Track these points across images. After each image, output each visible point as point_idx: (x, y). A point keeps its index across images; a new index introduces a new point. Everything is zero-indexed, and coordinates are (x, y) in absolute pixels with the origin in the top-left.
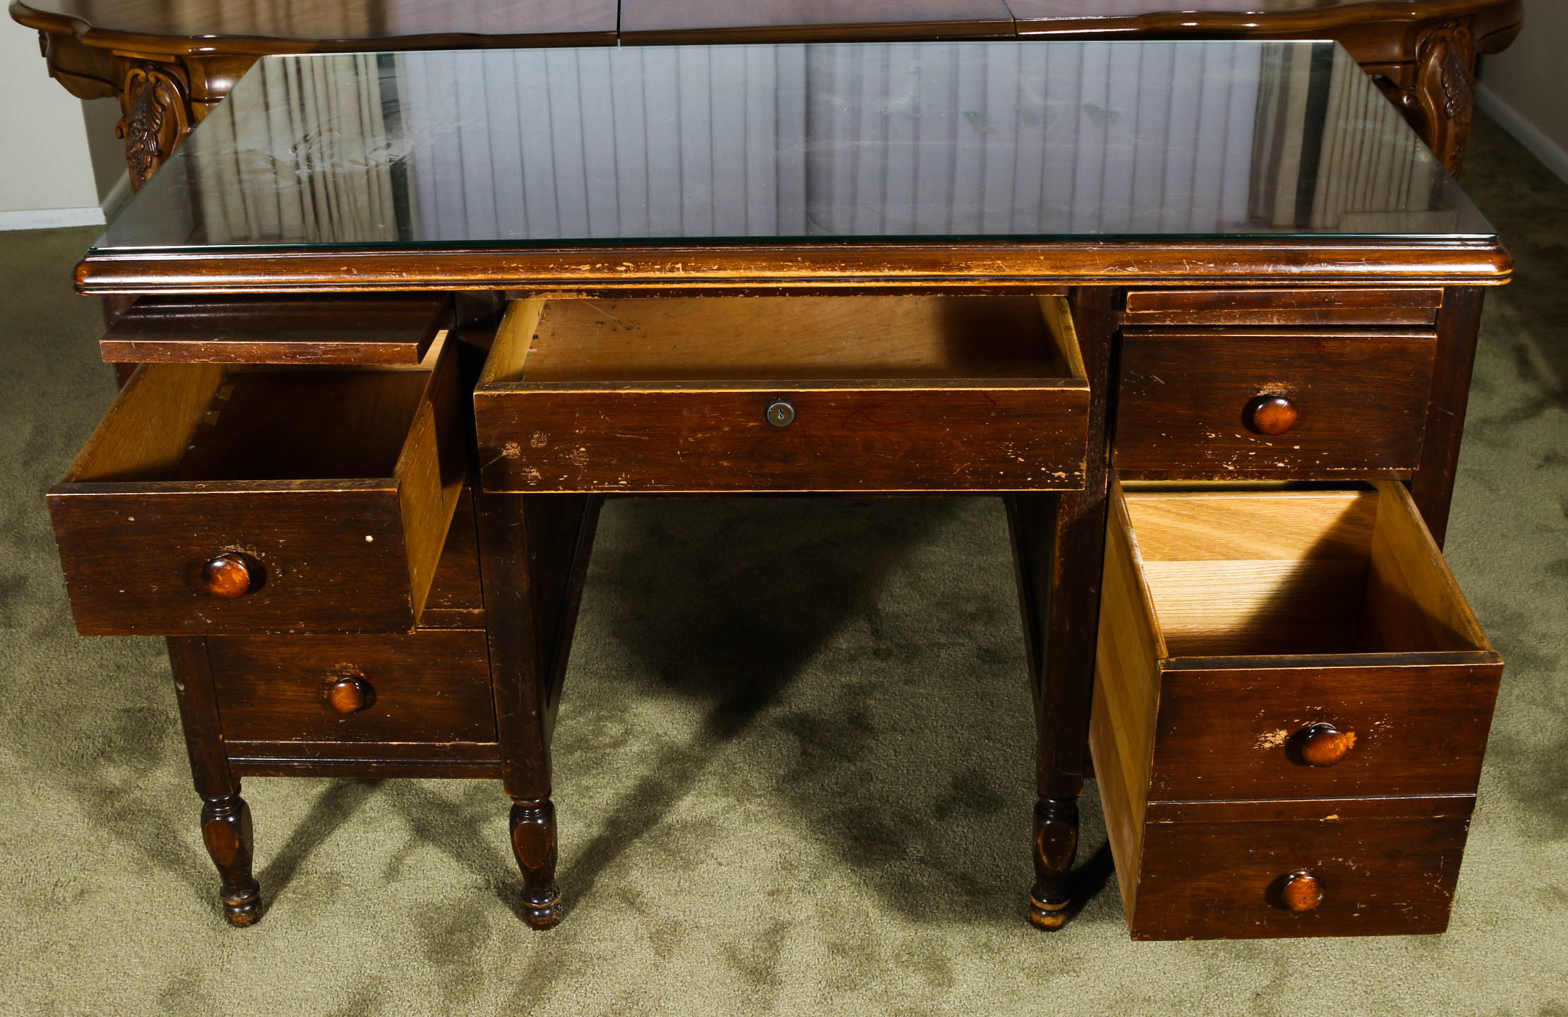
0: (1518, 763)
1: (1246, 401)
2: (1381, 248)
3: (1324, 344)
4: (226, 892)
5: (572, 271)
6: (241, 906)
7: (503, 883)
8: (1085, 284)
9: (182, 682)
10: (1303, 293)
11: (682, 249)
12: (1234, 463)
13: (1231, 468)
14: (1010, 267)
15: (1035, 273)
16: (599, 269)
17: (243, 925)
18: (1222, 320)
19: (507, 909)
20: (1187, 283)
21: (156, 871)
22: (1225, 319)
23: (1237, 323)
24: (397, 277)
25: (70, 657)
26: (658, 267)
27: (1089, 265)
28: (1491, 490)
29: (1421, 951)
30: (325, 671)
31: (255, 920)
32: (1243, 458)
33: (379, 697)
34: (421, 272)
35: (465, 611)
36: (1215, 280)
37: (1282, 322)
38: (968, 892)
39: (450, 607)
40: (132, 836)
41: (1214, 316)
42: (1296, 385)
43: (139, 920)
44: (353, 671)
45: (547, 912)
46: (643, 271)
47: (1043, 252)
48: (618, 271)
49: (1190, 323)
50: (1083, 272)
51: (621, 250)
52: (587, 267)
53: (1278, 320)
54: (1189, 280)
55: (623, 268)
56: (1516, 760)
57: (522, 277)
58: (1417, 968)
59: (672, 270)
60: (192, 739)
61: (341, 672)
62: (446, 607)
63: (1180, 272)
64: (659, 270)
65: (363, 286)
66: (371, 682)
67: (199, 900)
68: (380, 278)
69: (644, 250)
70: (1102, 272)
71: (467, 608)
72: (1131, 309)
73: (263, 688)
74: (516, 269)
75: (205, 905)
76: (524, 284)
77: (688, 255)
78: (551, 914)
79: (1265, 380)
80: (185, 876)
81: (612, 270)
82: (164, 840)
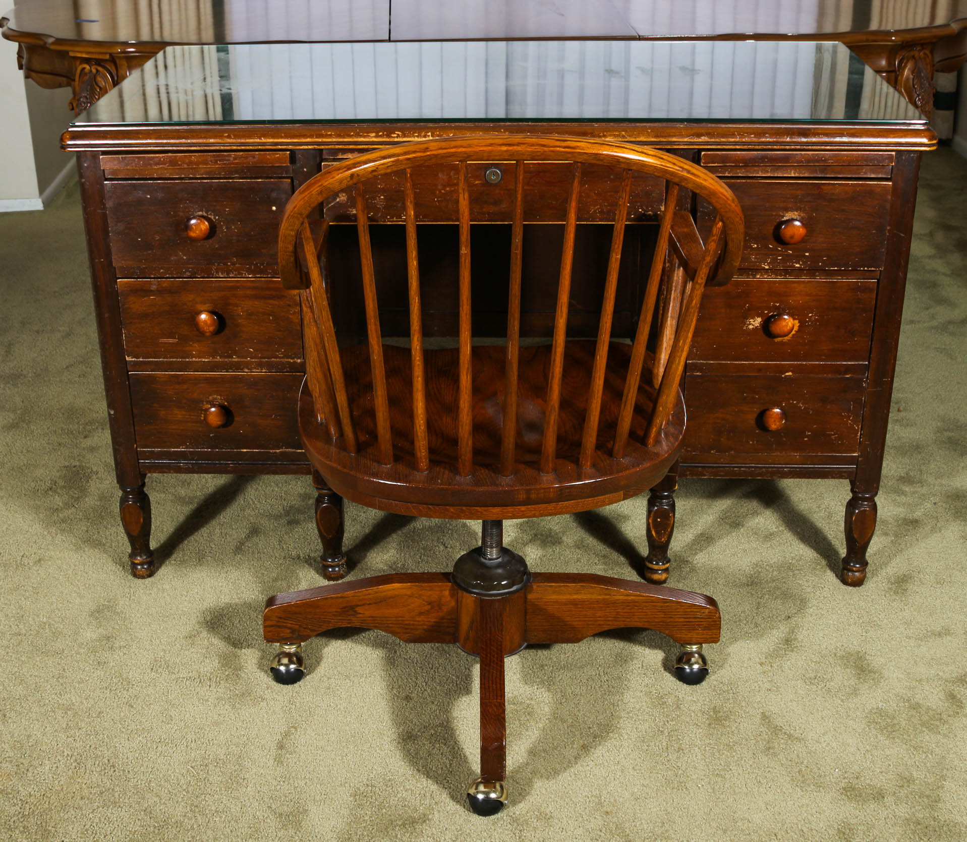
0: (962, 501)
1: (775, 224)
2: (856, 127)
3: (823, 187)
4: (132, 556)
5: (364, 137)
6: (142, 564)
7: (309, 556)
8: (675, 147)
9: (113, 408)
10: (808, 154)
11: (431, 125)
12: (768, 264)
13: (767, 267)
14: (630, 136)
15: (645, 140)
16: (381, 136)
17: (143, 577)
18: (760, 173)
19: (311, 570)
20: (738, 147)
21: (86, 549)
22: (762, 172)
23: (769, 175)
24: (258, 140)
25: (28, 438)
26: (417, 134)
27: (678, 135)
28: (951, 358)
29: (895, 597)
30: (203, 401)
31: (151, 575)
32: (774, 260)
33: (236, 419)
34: (273, 137)
35: (292, 361)
36: (755, 145)
37: (797, 175)
38: (605, 563)
39: (282, 358)
40: (71, 531)
41: (755, 170)
42: (806, 213)
43: (76, 574)
44: (220, 401)
45: (337, 569)
46: (408, 137)
47: (650, 128)
48: (392, 137)
49: (740, 175)
50: (674, 139)
51: (395, 125)
52: (374, 134)
53: (795, 173)
54: (739, 145)
55: (395, 135)
56: (960, 500)
57: (334, 140)
58: (892, 606)
59: (425, 136)
60: (117, 447)
61: (213, 402)
62: (280, 358)
63: (733, 140)
64: (417, 136)
65: (237, 146)
66: (232, 409)
67: (114, 564)
68: (248, 141)
69: (408, 125)
70: (686, 140)
71: (294, 358)
72: (704, 163)
73: (163, 412)
74: (330, 136)
75: (119, 567)
76: (335, 145)
77: (435, 128)
78: (339, 570)
79: (787, 210)
80: (105, 551)
81: (388, 136)
82: (91, 534)
